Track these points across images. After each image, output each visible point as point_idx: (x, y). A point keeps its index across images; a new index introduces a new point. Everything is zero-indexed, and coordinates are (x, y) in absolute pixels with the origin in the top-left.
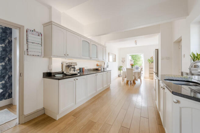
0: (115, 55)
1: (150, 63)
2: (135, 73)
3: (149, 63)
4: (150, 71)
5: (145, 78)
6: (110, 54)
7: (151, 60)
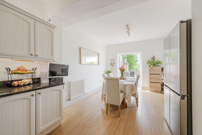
0: (99, 54)
1: (152, 66)
2: (125, 86)
3: (150, 66)
4: (150, 79)
5: (143, 88)
6: (81, 49)
7: (153, 62)
